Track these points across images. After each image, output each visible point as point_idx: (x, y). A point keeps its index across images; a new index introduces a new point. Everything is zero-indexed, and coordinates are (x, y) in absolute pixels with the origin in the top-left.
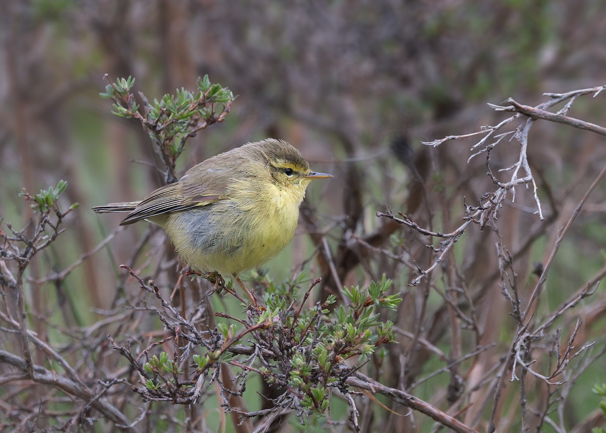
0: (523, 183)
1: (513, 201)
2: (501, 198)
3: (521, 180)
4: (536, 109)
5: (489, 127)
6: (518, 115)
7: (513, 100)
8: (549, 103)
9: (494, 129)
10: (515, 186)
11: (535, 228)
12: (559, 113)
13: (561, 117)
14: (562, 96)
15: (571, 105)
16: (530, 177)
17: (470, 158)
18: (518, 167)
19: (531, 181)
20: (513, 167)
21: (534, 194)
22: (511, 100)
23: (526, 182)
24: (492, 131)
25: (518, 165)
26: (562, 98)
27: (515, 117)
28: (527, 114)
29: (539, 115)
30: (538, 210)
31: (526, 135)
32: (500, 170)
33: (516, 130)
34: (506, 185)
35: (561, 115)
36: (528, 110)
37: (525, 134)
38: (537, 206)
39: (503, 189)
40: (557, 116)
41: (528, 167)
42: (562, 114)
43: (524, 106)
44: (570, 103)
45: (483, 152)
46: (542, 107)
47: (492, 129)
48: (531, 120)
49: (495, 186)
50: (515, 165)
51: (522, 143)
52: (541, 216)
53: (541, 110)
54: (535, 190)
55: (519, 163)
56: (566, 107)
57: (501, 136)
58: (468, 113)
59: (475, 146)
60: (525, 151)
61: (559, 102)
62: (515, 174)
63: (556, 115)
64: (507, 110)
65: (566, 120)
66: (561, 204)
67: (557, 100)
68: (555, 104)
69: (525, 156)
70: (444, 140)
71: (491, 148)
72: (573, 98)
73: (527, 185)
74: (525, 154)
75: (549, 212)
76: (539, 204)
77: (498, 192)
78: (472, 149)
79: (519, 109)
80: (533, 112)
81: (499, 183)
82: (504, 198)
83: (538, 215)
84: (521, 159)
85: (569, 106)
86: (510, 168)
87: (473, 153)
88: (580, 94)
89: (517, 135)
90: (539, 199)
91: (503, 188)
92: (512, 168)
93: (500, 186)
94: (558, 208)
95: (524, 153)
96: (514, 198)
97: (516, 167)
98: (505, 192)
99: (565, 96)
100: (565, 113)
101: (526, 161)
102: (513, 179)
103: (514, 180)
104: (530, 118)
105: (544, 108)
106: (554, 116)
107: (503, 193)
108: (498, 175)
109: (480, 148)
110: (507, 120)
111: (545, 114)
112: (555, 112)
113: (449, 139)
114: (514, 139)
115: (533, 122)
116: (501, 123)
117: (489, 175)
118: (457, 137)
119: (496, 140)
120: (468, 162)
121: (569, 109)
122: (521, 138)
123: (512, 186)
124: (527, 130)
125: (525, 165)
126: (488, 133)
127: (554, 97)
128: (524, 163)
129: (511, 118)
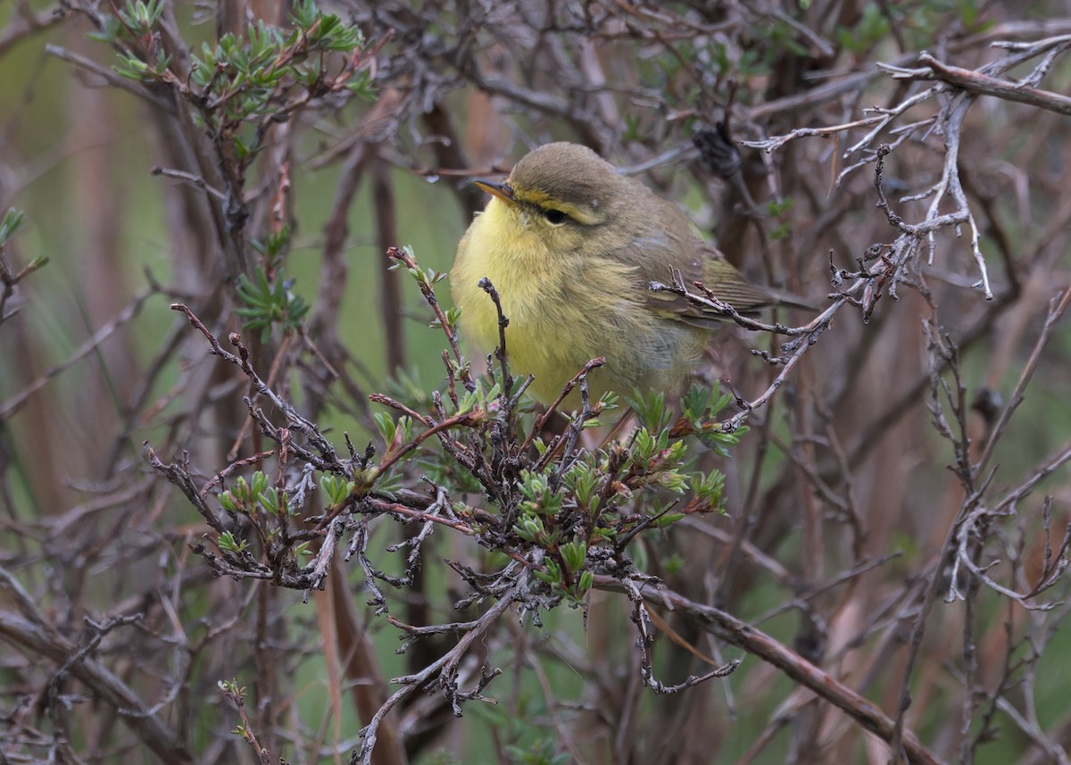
0: (949, 224)
1: (930, 262)
2: (906, 255)
3: (947, 218)
4: (976, 74)
5: (881, 110)
6: (940, 86)
7: (929, 57)
8: (1003, 62)
9: (891, 115)
10: (934, 230)
11: (970, 321)
12: (1023, 82)
13: (1026, 90)
14: (1029, 48)
15: (1048, 67)
16: (964, 213)
17: (843, 174)
18: (941, 193)
19: (966, 221)
20: (929, 192)
21: (973, 246)
22: (925, 55)
23: (957, 222)
24: (886, 118)
25: (941, 188)
26: (1030, 52)
27: (933, 90)
28: (958, 86)
29: (983, 86)
30: (982, 278)
31: (957, 127)
32: (903, 199)
33: (936, 117)
34: (915, 228)
35: (1029, 87)
36: (960, 76)
37: (955, 127)
38: (980, 271)
39: (910, 237)
40: (1020, 88)
41: (961, 192)
42: (1029, 84)
43: (951, 69)
44: (1046, 62)
45: (868, 162)
46: (989, 71)
47: (887, 115)
48: (967, 97)
49: (895, 231)
50: (934, 188)
51: (948, 144)
52: (988, 290)
53: (986, 76)
54: (975, 239)
55: (943, 184)
56: (1038, 71)
57: (905, 130)
58: (837, 81)
59: (853, 149)
60: (955, 161)
61: (1024, 60)
62: (934, 206)
63: (1016, 86)
64: (917, 77)
65: (1037, 97)
66: (1027, 270)
67: (1019, 56)
68: (1015, 64)
69: (955, 170)
70: (789, 136)
71: (886, 152)
72: (1053, 52)
73: (958, 229)
74: (955, 166)
75: (1004, 287)
76: (983, 268)
77: (900, 243)
78: (846, 156)
79: (940, 74)
80: (970, 81)
81: (901, 224)
82: (912, 254)
83: (983, 293)
84: (946, 176)
85: (1043, 69)
86: (924, 196)
87: (847, 163)
88: (1067, 44)
89: (939, 127)
90: (984, 256)
91: (909, 233)
92: (928, 195)
93: (903, 230)
94: (1021, 277)
95: (951, 164)
96: (931, 255)
97: (935, 192)
98: (914, 243)
99: (1036, 49)
100: (1035, 83)
101: (957, 180)
102: (930, 216)
103: (933, 217)
104: (964, 94)
105: (992, 73)
106: (1012, 89)
107: (908, 245)
108: (900, 209)
109: (862, 154)
110: (918, 97)
111: (995, 85)
112: (1015, 81)
113: (798, 137)
114: (932, 134)
115: (969, 101)
116: (906, 103)
117: (881, 207)
118: (815, 131)
119: (896, 136)
120: (838, 181)
121: (1044, 73)
122: (946, 133)
123: (927, 231)
124: (957, 117)
125: (954, 188)
126: (878, 122)
127: (1012, 50)
128: (952, 183)
129: (925, 94)
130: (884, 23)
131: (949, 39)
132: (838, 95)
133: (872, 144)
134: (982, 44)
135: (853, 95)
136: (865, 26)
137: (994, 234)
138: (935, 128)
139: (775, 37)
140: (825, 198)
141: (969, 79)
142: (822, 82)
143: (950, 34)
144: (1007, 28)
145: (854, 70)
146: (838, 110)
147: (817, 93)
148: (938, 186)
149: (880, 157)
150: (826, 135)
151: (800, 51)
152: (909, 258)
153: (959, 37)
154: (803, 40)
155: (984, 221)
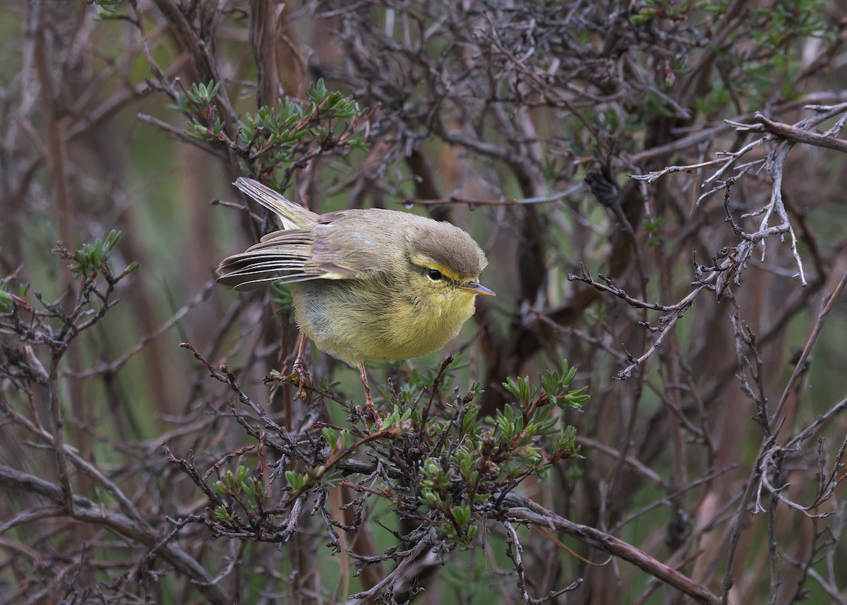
0: (776, 233)
1: (763, 260)
2: (746, 255)
3: (774, 229)
4: (794, 127)
5: (728, 153)
6: (768, 137)
7: (761, 116)
8: (813, 119)
9: (734, 156)
10: (765, 238)
11: (794, 298)
12: (827, 133)
13: (829, 139)
14: (831, 110)
15: (844, 123)
16: (786, 225)
17: (701, 198)
18: (770, 211)
19: (788, 231)
20: (762, 210)
21: (792, 249)
22: (758, 115)
23: (781, 232)
24: (731, 159)
25: (770, 207)
26: (832, 112)
27: (764, 139)
28: (781, 136)
29: (799, 136)
30: (799, 271)
31: (781, 165)
32: (743, 216)
33: (766, 158)
34: (752, 236)
35: (830, 137)
36: (783, 129)
37: (779, 164)
38: (798, 266)
39: (749, 243)
40: (824, 138)
41: (784, 210)
42: (831, 135)
43: (777, 124)
44: (843, 120)
45: (719, 190)
46: (803, 126)
47: (732, 157)
48: (788, 144)
49: (738, 238)
50: (765, 208)
51: (774, 177)
52: (804, 280)
53: (801, 129)
54: (794, 244)
55: (771, 205)
56: (837, 126)
57: (745, 167)
58: (696, 134)
59: (708, 181)
60: (779, 189)
61: (828, 118)
62: (765, 221)
63: (822, 136)
64: (752, 130)
65: (837, 144)
66: (831, 264)
67: (824, 115)
68: (821, 121)
69: (780, 195)
70: (663, 172)
71: (732, 183)
73: (782, 237)
74: (779, 192)
75: (814, 276)
76: (800, 264)
77: (742, 246)
78: (703, 185)
79: (769, 129)
80: (789, 133)
81: (743, 233)
82: (750, 254)
83: (799, 279)
84: (773, 199)
85: (841, 124)
86: (758, 213)
87: (702, 191)
89: (768, 165)
90: (801, 256)
91: (748, 240)
92: (761, 213)
93: (744, 238)
94: (825, 269)
95: (777, 191)
96: (763, 255)
97: (766, 211)
98: (751, 247)
99: (837, 109)
100: (835, 134)
101: (781, 201)
102: (762, 228)
103: (764, 228)
104: (786, 141)
105: (805, 126)
106: (819, 139)
107: (747, 248)
108: (741, 222)
109: (714, 184)
110: (753, 144)
111: (808, 135)
112: (822, 133)
113: (669, 172)
114: (764, 170)
115: (789, 147)
116: (745, 148)
117: (728, 221)
118: (681, 168)
119: (738, 172)
120: (698, 203)
121: (841, 127)
122: (773, 169)
123: (760, 238)
124: (781, 158)
125: (779, 208)
126: (726, 162)
127: (820, 111)
128: (778, 205)
129: (759, 141)
130: (727, 93)
131: (773, 104)
132: (695, 144)
133: (721, 177)
134: (797, 108)
135: (707, 144)
136: (713, 96)
137: (807, 241)
138: (766, 165)
139: (650, 104)
140: (689, 214)
141: (789, 131)
142: (684, 135)
143: (773, 100)
144: (814, 96)
145: (706, 127)
146: (695, 154)
147: (680, 143)
148: (768, 206)
149: (728, 187)
150: (689, 171)
151: (668, 114)
152: (748, 257)
153: (780, 103)
154: (669, 107)
155: (800, 231)
